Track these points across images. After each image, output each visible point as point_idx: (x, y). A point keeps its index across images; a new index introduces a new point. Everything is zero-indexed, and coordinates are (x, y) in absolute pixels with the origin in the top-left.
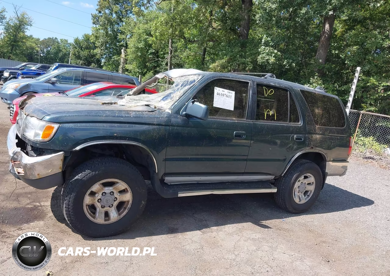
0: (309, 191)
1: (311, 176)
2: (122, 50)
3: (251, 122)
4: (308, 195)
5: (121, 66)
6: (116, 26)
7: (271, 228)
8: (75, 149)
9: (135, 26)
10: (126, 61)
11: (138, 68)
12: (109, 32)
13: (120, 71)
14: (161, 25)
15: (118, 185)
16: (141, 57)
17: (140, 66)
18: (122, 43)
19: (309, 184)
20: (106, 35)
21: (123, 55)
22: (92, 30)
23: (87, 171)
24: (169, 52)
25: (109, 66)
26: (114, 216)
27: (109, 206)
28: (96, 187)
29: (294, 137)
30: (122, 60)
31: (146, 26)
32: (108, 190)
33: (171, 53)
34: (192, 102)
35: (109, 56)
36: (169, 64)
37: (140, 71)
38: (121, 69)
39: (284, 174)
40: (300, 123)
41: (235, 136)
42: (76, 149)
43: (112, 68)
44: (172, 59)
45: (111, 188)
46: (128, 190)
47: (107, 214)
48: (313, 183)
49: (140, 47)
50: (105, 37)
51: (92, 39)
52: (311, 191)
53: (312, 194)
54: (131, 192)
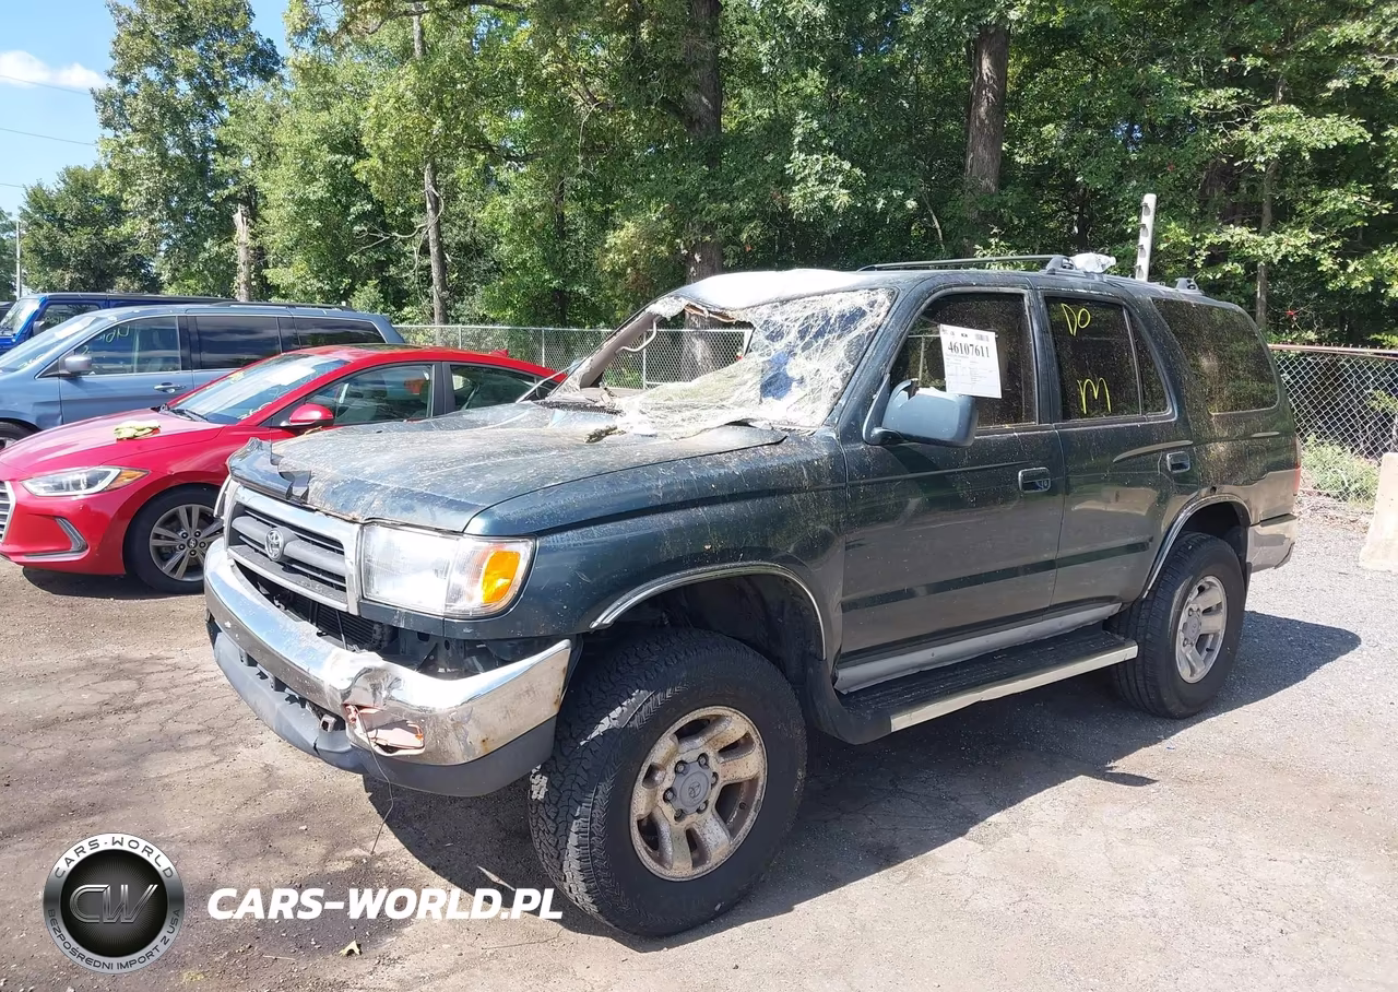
0: (1208, 635)
1: (1214, 582)
2: (238, 217)
3: (1053, 428)
4: (1208, 650)
5: (241, 278)
6: (194, 128)
7: (1154, 781)
8: (595, 625)
9: (271, 119)
10: (259, 255)
11: (317, 277)
12: (171, 153)
13: (242, 295)
14: (398, 109)
15: (721, 726)
16: (320, 235)
17: (321, 270)
18: (232, 189)
19: (1207, 611)
20: (163, 165)
21: (242, 232)
22: (101, 149)
23: (639, 696)
24: (429, 206)
25: (192, 282)
26: (718, 840)
27: (699, 811)
28: (664, 748)
29: (1165, 459)
30: (242, 255)
31: (324, 116)
32: (691, 750)
33: (436, 210)
34: (905, 389)
35: (187, 244)
36: (433, 250)
37: (327, 287)
38: (242, 286)
39: (1150, 591)
40: (1170, 413)
41: (1023, 484)
42: (599, 620)
43: (203, 288)
44: (443, 229)
45: (697, 741)
46: (754, 737)
47: (693, 840)
48: (1219, 606)
49: (312, 197)
50: (160, 173)
51: (107, 185)
52: (1216, 635)
53: (1220, 641)
54: (761, 745)
